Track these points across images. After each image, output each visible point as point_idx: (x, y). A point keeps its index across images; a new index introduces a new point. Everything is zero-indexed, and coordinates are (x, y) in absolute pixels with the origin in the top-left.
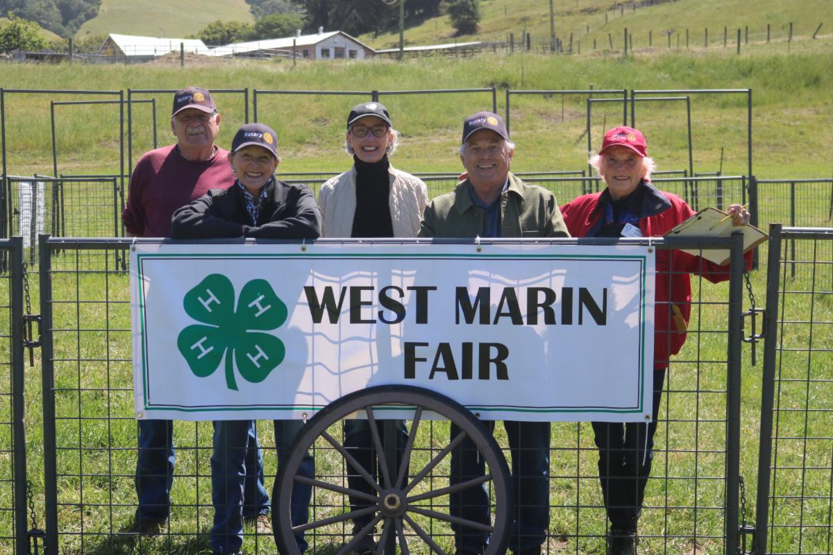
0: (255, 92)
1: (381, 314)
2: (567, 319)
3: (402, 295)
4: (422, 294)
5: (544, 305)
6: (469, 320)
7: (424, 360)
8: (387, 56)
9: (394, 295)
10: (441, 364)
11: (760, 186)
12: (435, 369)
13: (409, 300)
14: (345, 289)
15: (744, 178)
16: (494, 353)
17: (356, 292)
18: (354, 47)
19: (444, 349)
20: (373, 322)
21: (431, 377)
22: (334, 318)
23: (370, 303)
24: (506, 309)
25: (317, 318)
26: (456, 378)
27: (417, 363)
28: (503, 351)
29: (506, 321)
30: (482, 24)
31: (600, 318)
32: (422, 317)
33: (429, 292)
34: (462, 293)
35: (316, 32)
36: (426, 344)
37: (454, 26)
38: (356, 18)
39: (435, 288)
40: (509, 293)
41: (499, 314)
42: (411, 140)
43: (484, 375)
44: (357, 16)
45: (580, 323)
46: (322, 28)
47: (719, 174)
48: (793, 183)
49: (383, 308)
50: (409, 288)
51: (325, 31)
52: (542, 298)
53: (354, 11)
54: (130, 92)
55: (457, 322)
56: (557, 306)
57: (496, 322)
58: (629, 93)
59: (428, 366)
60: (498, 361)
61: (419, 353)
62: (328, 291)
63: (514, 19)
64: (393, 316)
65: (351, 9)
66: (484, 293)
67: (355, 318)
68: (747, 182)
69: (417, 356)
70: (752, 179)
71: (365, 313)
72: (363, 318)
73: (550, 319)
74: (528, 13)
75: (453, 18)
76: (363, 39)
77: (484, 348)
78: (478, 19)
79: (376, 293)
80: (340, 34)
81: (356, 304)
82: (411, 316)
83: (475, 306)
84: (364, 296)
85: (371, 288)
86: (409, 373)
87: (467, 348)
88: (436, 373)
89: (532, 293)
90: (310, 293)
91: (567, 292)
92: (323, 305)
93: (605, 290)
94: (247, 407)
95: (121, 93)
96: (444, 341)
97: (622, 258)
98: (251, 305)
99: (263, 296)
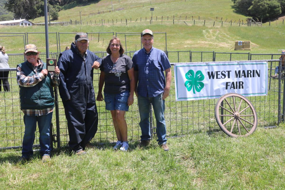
0: (59, 33)
1: (221, 77)
2: (254, 76)
3: (225, 73)
5: (250, 74)
6: (237, 77)
7: (229, 85)
8: (37, 25)
9: (223, 73)
10: (232, 86)
12: (231, 87)
13: (226, 74)
14: (215, 72)
17: (217, 72)
18: (29, 23)
19: (233, 83)
20: (220, 78)
21: (230, 89)
22: (213, 78)
23: (219, 75)
24: (243, 75)
25: (210, 78)
26: (235, 89)
28: (243, 83)
30: (59, 18)
31: (259, 76)
32: (229, 77)
33: (230, 72)
34: (236, 71)
35: (19, 19)
36: (230, 82)
37: (52, 18)
38: (28, 16)
39: (231, 71)
40: (244, 71)
41: (242, 76)
43: (240, 88)
44: (28, 15)
45: (256, 77)
46: (21, 18)
49: (222, 75)
50: (227, 71)
51: (21, 19)
53: (27, 14)
54: (27, 33)
55: (235, 78)
56: (252, 74)
59: (230, 86)
60: (242, 85)
61: (229, 84)
62: (212, 72)
63: (67, 17)
64: (223, 77)
65: (26, 14)
66: (239, 71)
67: (217, 78)
72: (218, 78)
73: (251, 77)
74: (70, 15)
75: (52, 16)
76: (30, 20)
77: (240, 82)
80: (26, 20)
81: (217, 75)
82: (227, 77)
83: (238, 74)
84: (219, 73)
85: (220, 71)
86: (227, 88)
87: (237, 82)
88: (231, 88)
89: (248, 71)
90: (209, 73)
91: (254, 71)
92: (211, 75)
93: (260, 70)
94: (197, 97)
95: (25, 33)
96: (233, 81)
97: (262, 64)
98: (198, 76)
99: (200, 74)
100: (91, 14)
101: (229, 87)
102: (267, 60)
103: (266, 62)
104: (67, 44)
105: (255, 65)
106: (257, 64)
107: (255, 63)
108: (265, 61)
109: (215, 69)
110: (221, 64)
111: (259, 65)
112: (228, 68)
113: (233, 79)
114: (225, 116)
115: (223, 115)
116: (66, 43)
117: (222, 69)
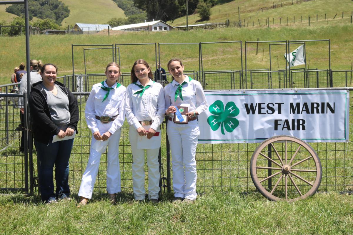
0: (159, 44)
1: (267, 111)
2: (323, 112)
3: (274, 105)
4: (280, 105)
5: (316, 108)
6: (294, 113)
7: (280, 125)
9: (270, 105)
10: (286, 126)
11: (334, 73)
12: (284, 127)
13: (276, 107)
14: (257, 104)
15: (327, 71)
16: (301, 122)
17: (260, 105)
18: (166, 26)
19: (287, 121)
20: (265, 114)
21: (282, 130)
22: (254, 113)
23: (264, 108)
24: (304, 109)
25: (248, 113)
26: (290, 130)
27: (278, 126)
28: (304, 122)
29: (305, 113)
30: (211, 17)
31: (333, 111)
32: (280, 112)
33: (282, 104)
34: (291, 105)
35: (152, 21)
36: (281, 120)
37: (201, 18)
38: (165, 15)
39: (283, 103)
40: (305, 105)
41: (303, 111)
42: (194, 59)
43: (298, 129)
45: (327, 113)
46: (154, 19)
47: (317, 69)
48: (346, 71)
49: (267, 109)
50: (276, 104)
51: (155, 20)
52: (315, 105)
53: (165, 13)
54: (116, 45)
55: (290, 113)
56: (320, 108)
57: (302, 113)
58: (288, 42)
59: (282, 126)
60: (302, 125)
62: (252, 105)
63: (223, 15)
64: (270, 112)
65: (164, 12)
66: (298, 105)
67: (260, 113)
68: (329, 71)
69: (278, 123)
70: (330, 70)
71: (263, 111)
72: (262, 113)
73: (318, 112)
74: (228, 12)
75: (201, 14)
76: (168, 23)
77: (298, 121)
78: (210, 15)
79: (266, 105)
80: (161, 21)
81: (260, 108)
82: (276, 112)
83: (296, 108)
84: (262, 106)
85: (265, 104)
86: (276, 129)
87: (293, 121)
88: (284, 129)
89: (313, 104)
90: (246, 105)
91: (323, 104)
92: (250, 109)
93: (334, 103)
94: (228, 140)
95: (113, 45)
96: (286, 119)
97: (339, 93)
98: (229, 109)
99: (232, 107)
100: (261, 8)
101: (280, 127)
102: (348, 88)
103: (345, 91)
104: (208, 58)
105: (326, 96)
106: (328, 93)
107: (325, 91)
108: (345, 89)
109: (257, 100)
110: (267, 92)
111: (332, 96)
112: (278, 99)
113: (287, 115)
114: (274, 169)
115: (271, 167)
116: (207, 56)
117: (268, 100)
